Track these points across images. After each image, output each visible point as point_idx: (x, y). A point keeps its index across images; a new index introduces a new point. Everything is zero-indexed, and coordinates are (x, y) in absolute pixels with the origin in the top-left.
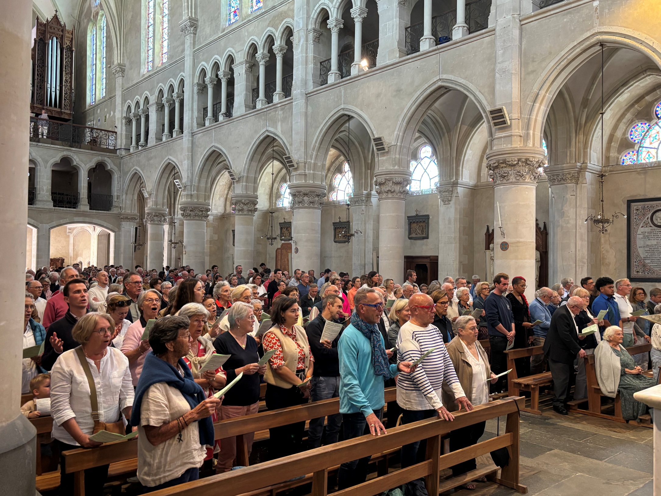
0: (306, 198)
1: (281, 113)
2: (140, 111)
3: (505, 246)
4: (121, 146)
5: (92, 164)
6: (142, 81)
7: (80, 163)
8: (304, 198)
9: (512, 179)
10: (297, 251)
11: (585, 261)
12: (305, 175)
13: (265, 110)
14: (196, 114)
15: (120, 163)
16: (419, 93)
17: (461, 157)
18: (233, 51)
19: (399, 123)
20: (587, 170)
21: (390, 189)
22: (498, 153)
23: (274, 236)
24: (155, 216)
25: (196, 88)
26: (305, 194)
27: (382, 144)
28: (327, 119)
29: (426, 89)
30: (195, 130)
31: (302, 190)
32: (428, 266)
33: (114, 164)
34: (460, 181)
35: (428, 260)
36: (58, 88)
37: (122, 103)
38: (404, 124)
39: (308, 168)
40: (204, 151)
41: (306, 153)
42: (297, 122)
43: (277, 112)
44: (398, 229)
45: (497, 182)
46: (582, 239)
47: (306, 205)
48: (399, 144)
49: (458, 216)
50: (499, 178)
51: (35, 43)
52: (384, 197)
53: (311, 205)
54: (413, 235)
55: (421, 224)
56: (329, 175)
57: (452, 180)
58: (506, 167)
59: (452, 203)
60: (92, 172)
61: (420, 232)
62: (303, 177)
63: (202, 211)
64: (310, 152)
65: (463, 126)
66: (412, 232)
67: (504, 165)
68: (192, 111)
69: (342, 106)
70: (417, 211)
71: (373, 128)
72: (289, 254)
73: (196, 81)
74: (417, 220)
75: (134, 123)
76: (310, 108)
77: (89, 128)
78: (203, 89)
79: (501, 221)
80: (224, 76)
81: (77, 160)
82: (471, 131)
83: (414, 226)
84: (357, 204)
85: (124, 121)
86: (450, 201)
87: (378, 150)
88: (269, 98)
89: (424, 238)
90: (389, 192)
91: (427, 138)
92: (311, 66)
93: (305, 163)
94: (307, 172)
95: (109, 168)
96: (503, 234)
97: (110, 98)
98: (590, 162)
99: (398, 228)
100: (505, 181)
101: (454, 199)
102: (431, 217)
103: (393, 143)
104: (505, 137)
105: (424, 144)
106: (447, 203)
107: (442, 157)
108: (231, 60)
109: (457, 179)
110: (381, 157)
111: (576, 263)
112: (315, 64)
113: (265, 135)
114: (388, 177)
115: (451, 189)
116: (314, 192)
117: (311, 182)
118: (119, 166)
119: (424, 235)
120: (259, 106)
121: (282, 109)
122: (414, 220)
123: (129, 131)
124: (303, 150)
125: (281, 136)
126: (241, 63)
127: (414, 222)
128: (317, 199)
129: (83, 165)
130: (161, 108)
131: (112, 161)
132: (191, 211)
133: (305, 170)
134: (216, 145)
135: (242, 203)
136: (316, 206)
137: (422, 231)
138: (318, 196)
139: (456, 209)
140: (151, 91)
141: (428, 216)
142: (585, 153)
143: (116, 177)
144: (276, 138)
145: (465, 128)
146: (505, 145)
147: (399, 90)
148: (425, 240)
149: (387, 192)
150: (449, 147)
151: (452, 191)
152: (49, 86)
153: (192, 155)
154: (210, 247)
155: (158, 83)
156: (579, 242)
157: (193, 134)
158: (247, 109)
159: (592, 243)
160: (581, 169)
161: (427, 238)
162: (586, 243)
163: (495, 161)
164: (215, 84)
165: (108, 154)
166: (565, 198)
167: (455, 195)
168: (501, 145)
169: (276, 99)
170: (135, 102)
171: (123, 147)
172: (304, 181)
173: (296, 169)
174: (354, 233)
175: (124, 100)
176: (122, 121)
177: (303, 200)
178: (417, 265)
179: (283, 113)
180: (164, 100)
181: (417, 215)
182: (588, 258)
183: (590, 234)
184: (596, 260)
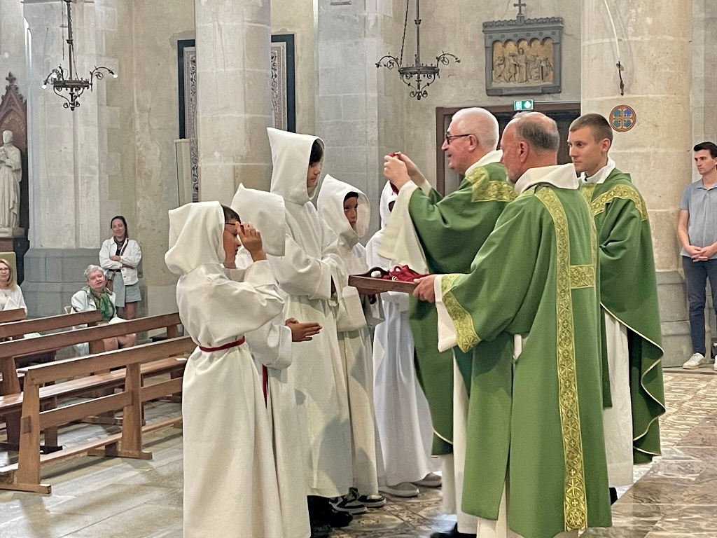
11: (95, 168)
46: (87, 123)
111: (75, 173)
156: (81, 129)
159: (110, 130)
162: (96, 129)
166: (50, 32)
182: (100, 161)
183: (106, 110)
184: (122, 166)
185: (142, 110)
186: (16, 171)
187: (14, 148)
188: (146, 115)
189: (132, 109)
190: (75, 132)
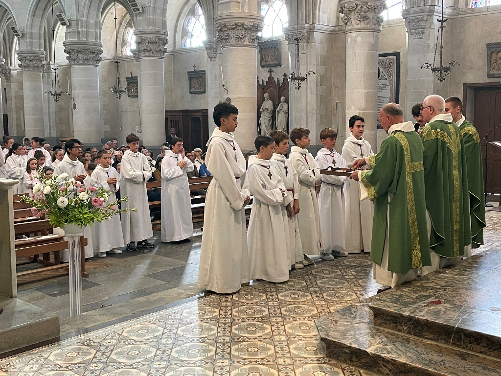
0: (80, 55)
8: (79, 55)
9: (233, 41)
10: (75, 106)
12: (78, 33)
20: (315, 30)
21: (146, 48)
26: (79, 52)
27: (136, 5)
31: (76, 47)
32: (201, 118)
35: (201, 114)
39: (81, 26)
41: (78, 10)
46: (311, 93)
47: (81, 62)
48: (152, 5)
53: (86, 62)
54: (193, 90)
55: (199, 79)
58: (227, 30)
59: (216, 59)
61: (198, 87)
62: (76, 34)
64: (82, 9)
66: (192, 87)
67: (225, 29)
70: (195, 67)
74: (196, 75)
83: (193, 81)
86: (215, 57)
87: (134, 10)
89: (201, 93)
90: (146, 51)
93: (78, 21)
94: (80, 29)
96: (227, 91)
98: (319, 22)
100: (227, 43)
101: (218, 56)
102: (207, 73)
103: (147, 4)
104: (225, 3)
106: (213, 60)
110: (138, 16)
111: (306, 114)
114: (143, 37)
115: (215, 47)
116: (88, 49)
117: (85, 39)
119: (202, 90)
124: (75, 8)
127: (193, 77)
128: (92, 56)
133: (78, 28)
137: (200, 86)
138: (93, 53)
141: (204, 71)
142: (314, 14)
146: (224, 11)
148: (203, 94)
149: (144, 51)
156: (309, 96)
160: (311, 29)
161: (205, 92)
162: (315, 96)
167: (219, 52)
172: (77, 39)
173: (69, 27)
177: (78, 57)
178: (192, 118)
181: (195, 70)
182: (317, 109)
183: (320, 88)
184: (326, 111)
185: (335, 88)
186: (286, 113)
187: (285, 104)
188: (337, 89)
189: (331, 87)
190: (306, 97)
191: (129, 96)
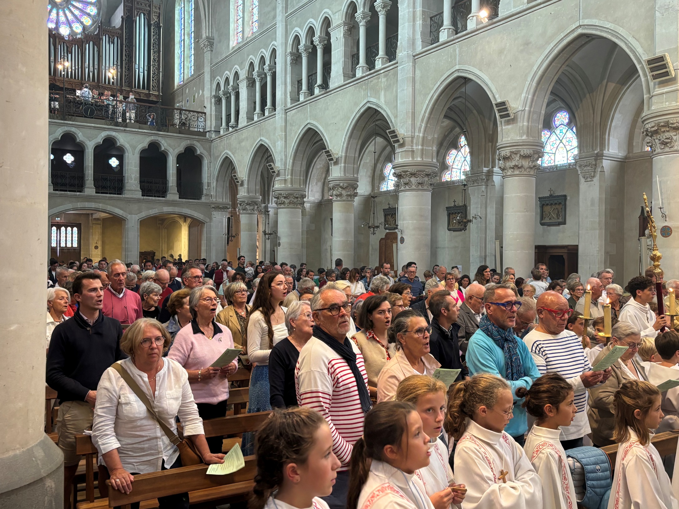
0: (413, 180)
1: (384, 80)
2: (230, 87)
3: (666, 232)
4: (211, 127)
5: (180, 149)
6: (231, 54)
7: (168, 148)
8: (411, 179)
9: (677, 145)
10: (402, 240)
12: (413, 151)
13: (366, 78)
14: (289, 88)
15: (210, 147)
16: (552, 45)
17: (608, 122)
18: (330, 12)
19: (527, 83)
21: (517, 164)
22: (658, 114)
23: (376, 225)
24: (247, 204)
25: (289, 58)
26: (413, 174)
27: (506, 109)
28: (439, 83)
29: (562, 39)
30: (289, 105)
31: (410, 169)
32: (565, 257)
33: (204, 148)
34: (605, 152)
35: (566, 251)
36: (146, 68)
37: (211, 80)
38: (534, 84)
39: (416, 144)
40: (298, 129)
41: (413, 125)
42: (403, 90)
43: (380, 80)
44: (527, 213)
45: (657, 152)
47: (413, 187)
48: (527, 109)
49: (604, 196)
50: (658, 145)
51: (122, 21)
52: (509, 174)
53: (420, 187)
54: (547, 220)
55: (557, 206)
56: (442, 151)
57: (596, 152)
58: (668, 131)
59: (595, 179)
60: (180, 158)
61: (555, 216)
62: (410, 153)
63: (297, 198)
64: (418, 124)
65: (609, 84)
66: (544, 216)
67: (666, 129)
68: (286, 84)
69: (457, 67)
70: (550, 190)
71: (494, 91)
72: (394, 245)
73: (289, 50)
74: (551, 202)
75: (224, 102)
76: (418, 72)
77: (177, 109)
78: (296, 59)
79: (662, 199)
80: (320, 42)
81: (165, 145)
82: (621, 89)
83: (547, 209)
84: (476, 184)
85: (213, 100)
86: (594, 177)
87: (502, 116)
88: (370, 63)
89: (559, 224)
90: (516, 168)
91: (563, 100)
92: (419, 22)
93: (413, 137)
94: (415, 147)
95: (198, 152)
96: (664, 216)
97: (199, 75)
99: (527, 211)
100: (667, 149)
101: (598, 175)
102: (568, 198)
103: (520, 108)
104: (667, 93)
105: (559, 110)
106: (589, 179)
107: (582, 124)
108: (327, 22)
109: (602, 149)
110: (505, 125)
112: (424, 20)
113: (366, 107)
114: (514, 149)
115: (594, 163)
116: (423, 171)
117: (419, 159)
118: (209, 151)
119: (560, 220)
120: (359, 74)
121: (385, 76)
122: (547, 202)
123: (219, 111)
124: (410, 122)
125: (384, 107)
126: (339, 26)
127: (547, 204)
128: (426, 179)
129: (171, 150)
130: (251, 83)
131: (201, 145)
132: (285, 198)
133: (412, 146)
134: (312, 122)
135: (341, 187)
136: (425, 188)
137: (558, 215)
139: (601, 187)
140: (241, 65)
141: (565, 197)
143: (205, 162)
144: (379, 109)
145: (612, 86)
146: (667, 103)
147: (527, 44)
148: (562, 226)
149: (513, 168)
150: (591, 111)
151: (596, 165)
152: (137, 66)
153: (286, 135)
154: (307, 238)
155: (248, 56)
157: (286, 111)
158: (346, 78)
161: (564, 223)
163: (653, 124)
164: (309, 53)
165: (197, 137)
167: (599, 170)
168: (662, 103)
169: (379, 65)
170: (224, 78)
171: (213, 129)
172: (411, 159)
173: (402, 145)
174: (471, 218)
175: (213, 77)
176: (211, 100)
177: (410, 181)
178: (551, 256)
179: (387, 80)
180: (255, 73)
181: (551, 195)
191: (449, 230)
